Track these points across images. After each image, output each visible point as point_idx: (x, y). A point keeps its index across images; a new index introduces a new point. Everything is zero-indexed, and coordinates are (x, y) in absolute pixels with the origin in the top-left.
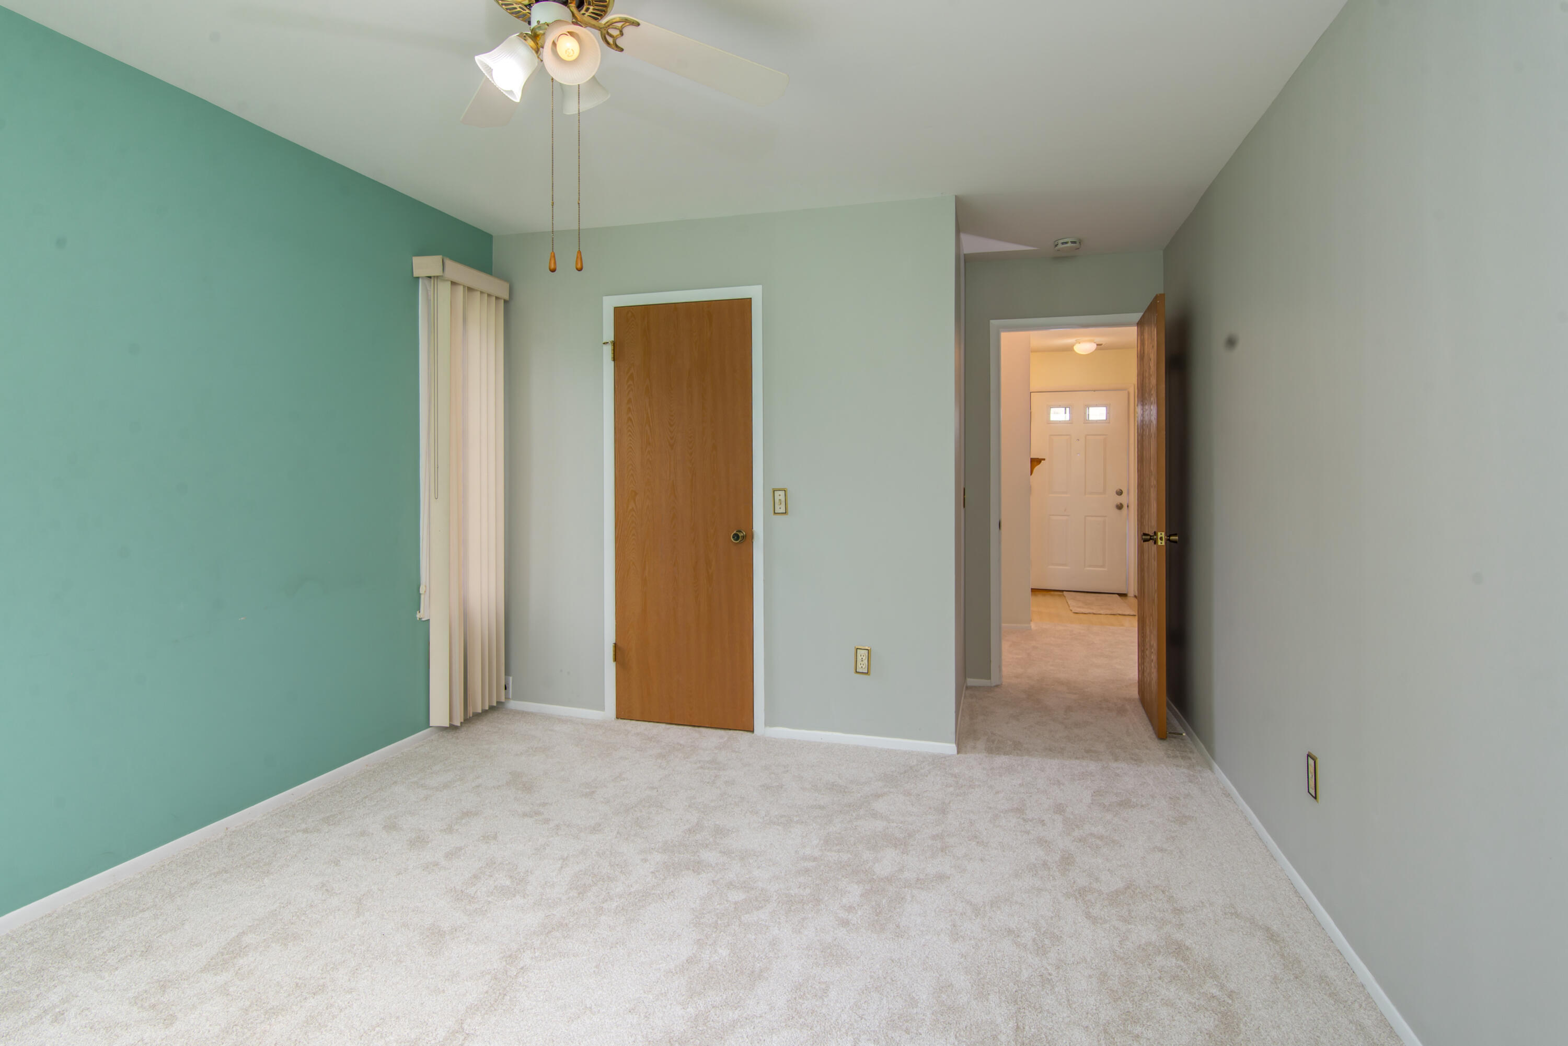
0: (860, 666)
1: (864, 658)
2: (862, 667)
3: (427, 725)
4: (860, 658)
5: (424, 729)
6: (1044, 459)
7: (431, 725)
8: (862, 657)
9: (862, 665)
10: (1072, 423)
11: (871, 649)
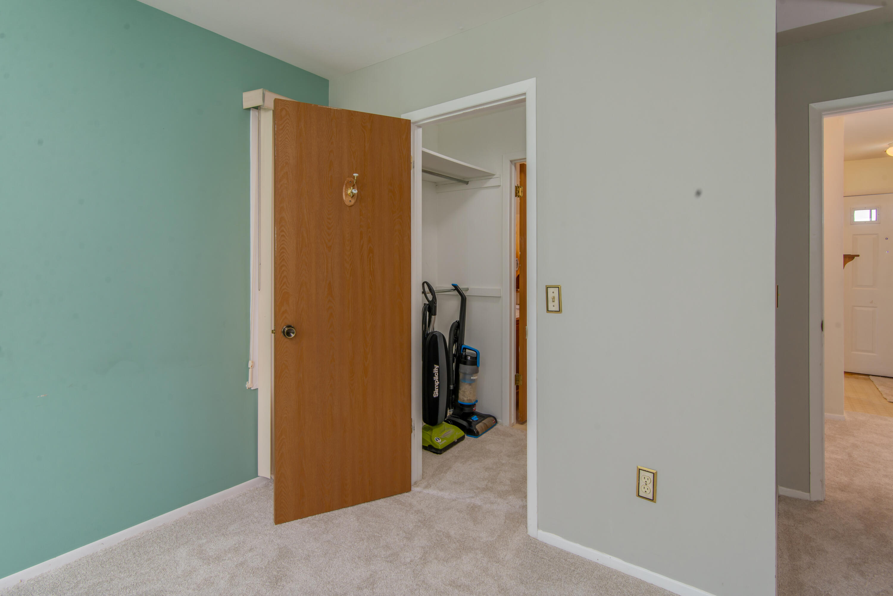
0: (644, 490)
1: (648, 482)
2: (646, 490)
3: (256, 475)
4: (644, 480)
5: (253, 478)
6: (858, 256)
7: (259, 475)
8: (646, 480)
9: (646, 489)
10: (880, 223)
11: (656, 472)
